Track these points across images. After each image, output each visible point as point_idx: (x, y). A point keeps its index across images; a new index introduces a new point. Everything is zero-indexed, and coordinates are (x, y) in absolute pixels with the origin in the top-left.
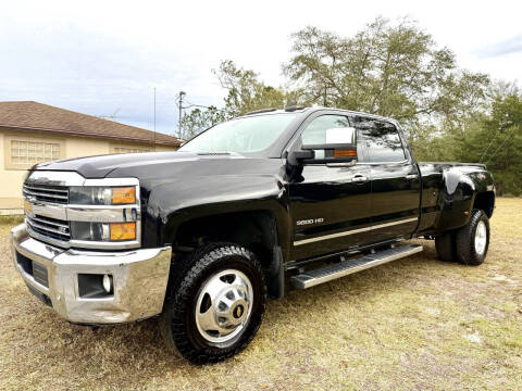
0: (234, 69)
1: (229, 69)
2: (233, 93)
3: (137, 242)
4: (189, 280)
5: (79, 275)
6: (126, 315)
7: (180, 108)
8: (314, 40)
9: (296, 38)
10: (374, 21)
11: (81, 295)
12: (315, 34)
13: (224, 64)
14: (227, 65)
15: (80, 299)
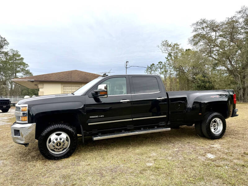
0: (168, 44)
1: (166, 44)
2: (170, 55)
3: (27, 122)
4: (44, 134)
5: (14, 130)
6: (24, 141)
7: (126, 68)
8: (205, 25)
9: (195, 26)
10: (240, 9)
11: (15, 135)
12: (205, 22)
13: (163, 42)
14: (164, 43)
15: (15, 136)
